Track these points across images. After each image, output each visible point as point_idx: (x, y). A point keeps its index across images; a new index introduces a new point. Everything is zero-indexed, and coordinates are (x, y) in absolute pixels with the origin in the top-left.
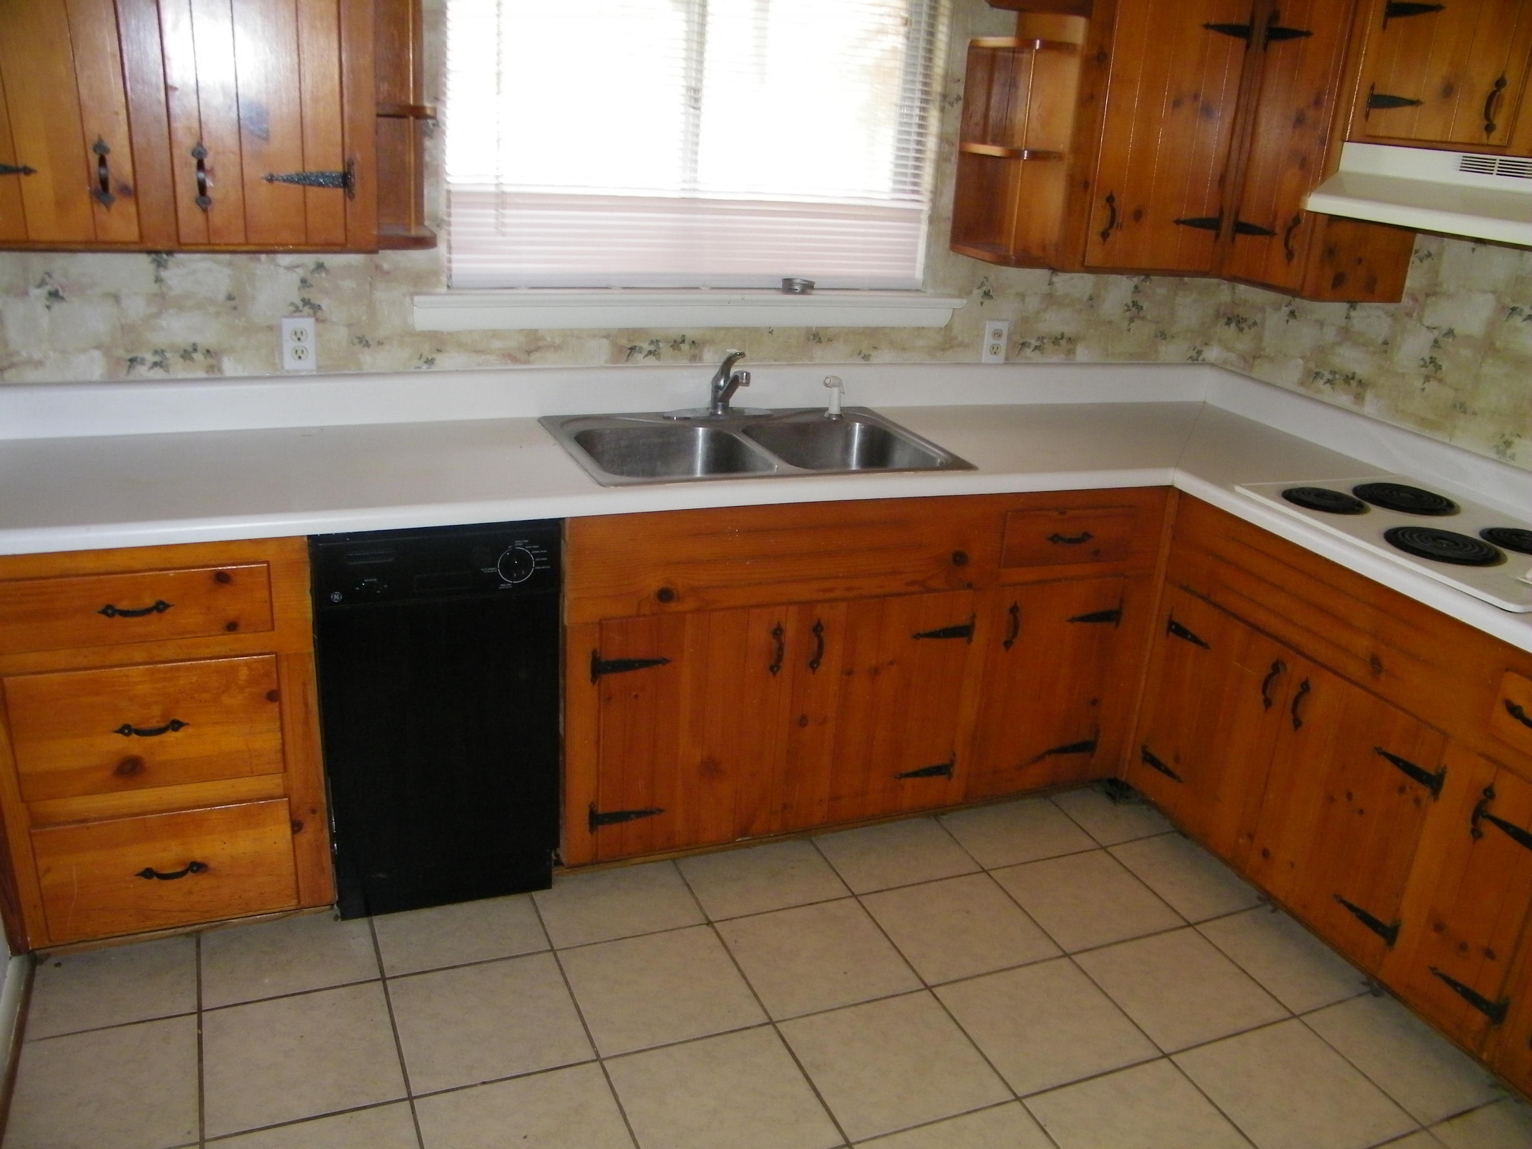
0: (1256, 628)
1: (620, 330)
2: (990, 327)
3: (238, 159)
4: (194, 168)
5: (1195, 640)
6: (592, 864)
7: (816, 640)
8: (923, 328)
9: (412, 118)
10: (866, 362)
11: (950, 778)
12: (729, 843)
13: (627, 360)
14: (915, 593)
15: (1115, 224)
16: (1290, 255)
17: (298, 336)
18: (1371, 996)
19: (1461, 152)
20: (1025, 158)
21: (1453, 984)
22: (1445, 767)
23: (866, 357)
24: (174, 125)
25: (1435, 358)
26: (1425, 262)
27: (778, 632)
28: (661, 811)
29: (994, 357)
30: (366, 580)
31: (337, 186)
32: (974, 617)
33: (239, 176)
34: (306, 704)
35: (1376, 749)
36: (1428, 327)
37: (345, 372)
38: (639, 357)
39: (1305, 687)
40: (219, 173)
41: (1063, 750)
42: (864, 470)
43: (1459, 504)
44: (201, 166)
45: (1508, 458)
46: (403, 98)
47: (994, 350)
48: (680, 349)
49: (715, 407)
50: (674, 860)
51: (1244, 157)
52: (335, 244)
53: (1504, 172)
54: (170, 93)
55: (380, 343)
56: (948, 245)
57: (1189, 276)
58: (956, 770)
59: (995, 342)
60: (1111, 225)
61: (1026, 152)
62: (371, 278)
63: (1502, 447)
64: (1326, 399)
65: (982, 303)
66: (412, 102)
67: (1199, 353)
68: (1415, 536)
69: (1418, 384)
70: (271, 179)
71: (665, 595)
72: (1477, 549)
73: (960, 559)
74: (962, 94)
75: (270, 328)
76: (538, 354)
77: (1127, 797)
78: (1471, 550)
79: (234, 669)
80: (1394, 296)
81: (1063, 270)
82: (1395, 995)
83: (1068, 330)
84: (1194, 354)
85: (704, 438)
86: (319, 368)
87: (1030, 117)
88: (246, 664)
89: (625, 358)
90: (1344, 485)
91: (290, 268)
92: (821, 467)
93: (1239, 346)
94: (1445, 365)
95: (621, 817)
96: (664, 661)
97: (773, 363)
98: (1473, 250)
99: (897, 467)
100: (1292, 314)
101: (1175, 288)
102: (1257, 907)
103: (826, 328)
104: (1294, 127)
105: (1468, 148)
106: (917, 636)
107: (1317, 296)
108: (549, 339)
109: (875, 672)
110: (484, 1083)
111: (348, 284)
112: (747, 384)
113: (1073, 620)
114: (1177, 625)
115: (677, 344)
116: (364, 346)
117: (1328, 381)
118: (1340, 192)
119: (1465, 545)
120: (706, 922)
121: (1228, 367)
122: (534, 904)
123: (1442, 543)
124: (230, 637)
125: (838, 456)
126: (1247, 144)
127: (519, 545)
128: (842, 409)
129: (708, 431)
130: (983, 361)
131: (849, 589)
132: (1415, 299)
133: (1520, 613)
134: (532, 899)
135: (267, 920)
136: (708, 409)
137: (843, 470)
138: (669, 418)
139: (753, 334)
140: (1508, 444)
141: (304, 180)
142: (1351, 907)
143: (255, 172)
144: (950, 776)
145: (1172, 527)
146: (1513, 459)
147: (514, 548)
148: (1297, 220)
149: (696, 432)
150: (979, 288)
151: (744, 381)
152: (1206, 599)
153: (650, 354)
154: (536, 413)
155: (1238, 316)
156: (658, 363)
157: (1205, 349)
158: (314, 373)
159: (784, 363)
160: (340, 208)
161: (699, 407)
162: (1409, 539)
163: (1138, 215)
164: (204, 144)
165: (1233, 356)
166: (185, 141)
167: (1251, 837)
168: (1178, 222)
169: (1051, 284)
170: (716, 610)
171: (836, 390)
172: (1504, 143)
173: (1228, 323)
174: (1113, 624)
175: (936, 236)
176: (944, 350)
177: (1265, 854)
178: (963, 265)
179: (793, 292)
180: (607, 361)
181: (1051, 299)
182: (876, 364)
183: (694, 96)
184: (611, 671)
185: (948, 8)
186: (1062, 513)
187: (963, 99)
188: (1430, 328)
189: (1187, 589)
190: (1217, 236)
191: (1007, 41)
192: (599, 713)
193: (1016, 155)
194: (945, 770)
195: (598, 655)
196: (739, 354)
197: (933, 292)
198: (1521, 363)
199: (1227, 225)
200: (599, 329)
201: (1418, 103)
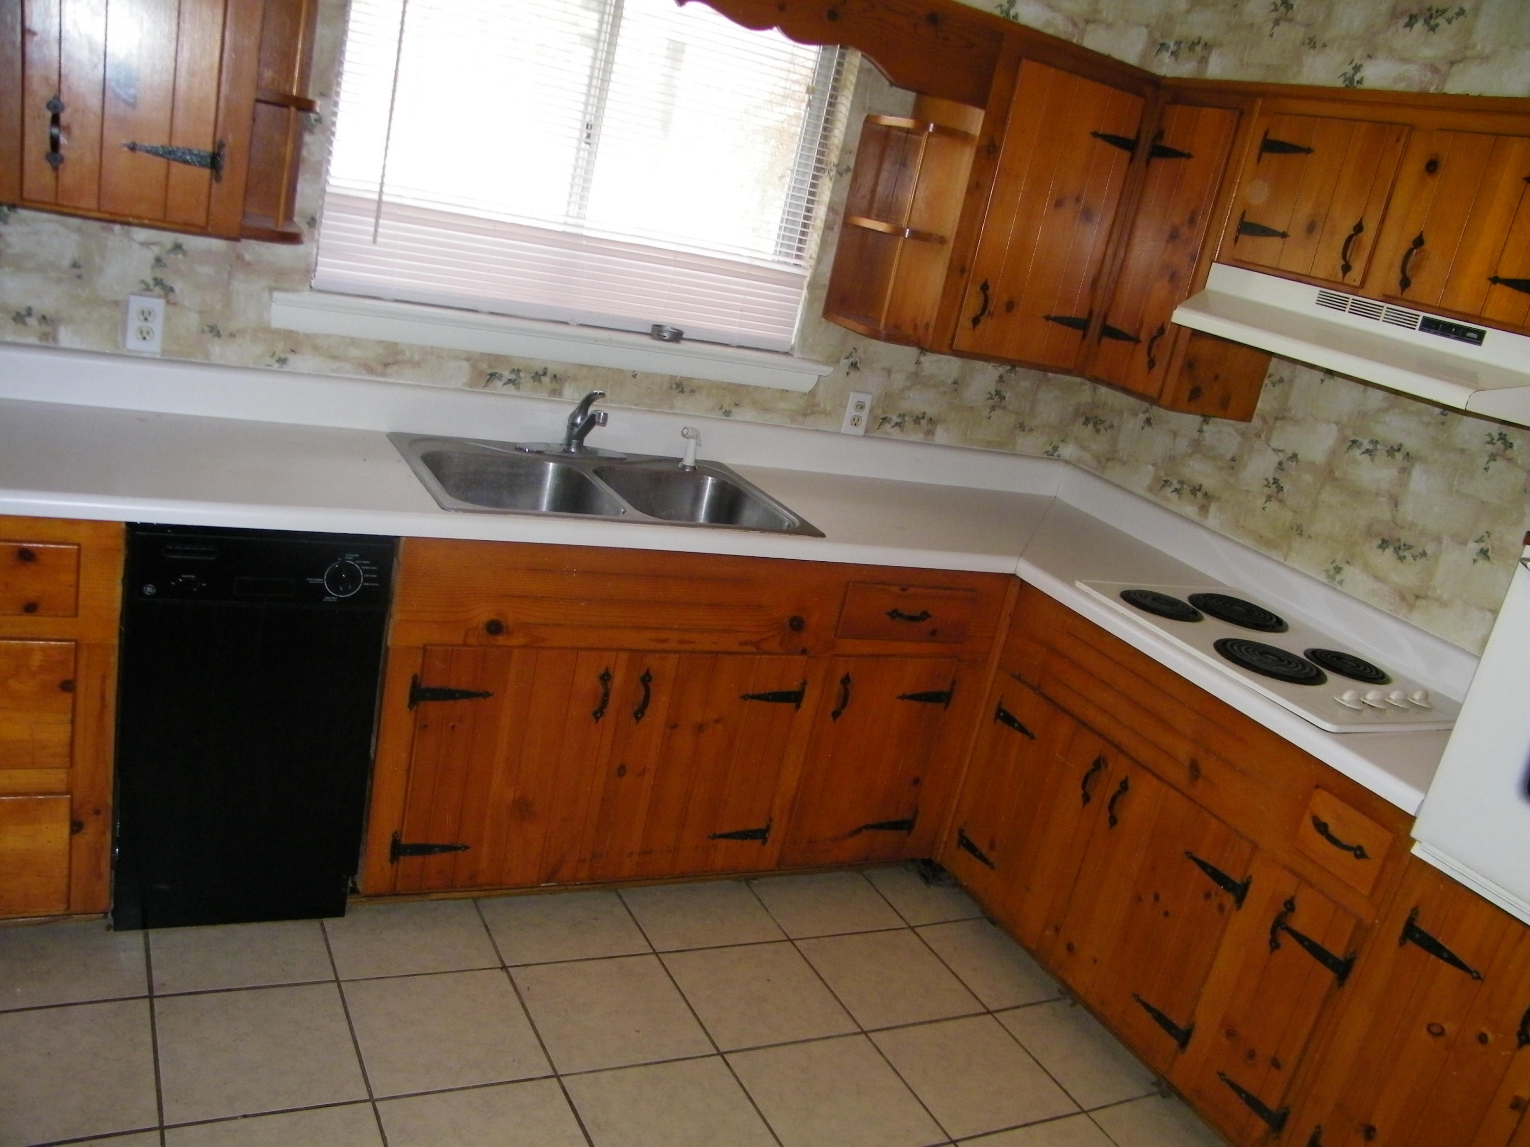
0: (1082, 724)
1: (482, 354)
2: (853, 398)
3: (99, 121)
4: (48, 122)
5: (1022, 729)
6: (389, 895)
7: (643, 689)
8: (787, 391)
9: (293, 109)
10: (726, 418)
11: (764, 843)
12: (532, 887)
13: (485, 386)
14: (747, 653)
15: (987, 313)
16: (1151, 364)
17: (146, 316)
18: (1159, 1097)
19: (1318, 286)
20: (906, 236)
21: (1239, 1090)
22: (1250, 877)
23: (727, 413)
24: (29, 72)
25: (1278, 480)
26: (1277, 387)
27: (606, 677)
28: (466, 848)
29: (854, 427)
30: (183, 576)
31: (203, 166)
32: (804, 684)
33: (99, 138)
34: (103, 698)
35: (1187, 853)
36: (1274, 450)
37: (193, 360)
38: (498, 384)
39: (1124, 786)
40: (76, 131)
41: (881, 826)
42: (709, 524)
43: (1287, 622)
44: (55, 120)
45: (1336, 583)
46: (287, 88)
47: (855, 422)
48: (540, 381)
49: (569, 444)
50: (475, 899)
51: (1118, 262)
52: (195, 226)
53: (1357, 310)
54: (28, 37)
55: (232, 335)
56: (820, 313)
57: (1052, 372)
58: (771, 836)
59: (857, 414)
60: (983, 313)
61: (908, 230)
62: (231, 267)
63: (1332, 572)
64: (1171, 506)
65: (848, 374)
66: (295, 92)
67: (1055, 448)
68: (1243, 649)
69: (1260, 502)
70: (133, 148)
71: (495, 628)
72: (1300, 667)
73: (797, 624)
74: (852, 166)
75: (116, 303)
76: (395, 368)
77: (940, 880)
78: (1294, 668)
79: (28, 652)
80: (1246, 416)
81: (933, 351)
82: (1182, 1097)
83: (931, 411)
84: (1050, 448)
85: (554, 473)
86: (164, 352)
87: (916, 197)
88: (42, 648)
89: (483, 384)
90: (1181, 593)
91: (146, 244)
92: (669, 517)
93: (1094, 447)
94: (1287, 487)
95: (424, 850)
96: (486, 695)
97: (633, 407)
98: (1322, 381)
99: (745, 525)
100: (1148, 421)
101: (1038, 382)
102: (1058, 999)
103: (690, 379)
104: (1168, 241)
105: (1326, 284)
106: (745, 697)
107: (1173, 406)
108: (408, 354)
109: (700, 728)
110: (245, 1116)
111: (205, 270)
112: (604, 423)
113: (903, 697)
114: (1005, 712)
115: (538, 376)
116: (215, 336)
117: (1176, 490)
118: (1205, 308)
119: (1289, 663)
120: (501, 966)
121: (1081, 465)
122: (324, 930)
123: (1268, 658)
124: (27, 619)
125: (687, 509)
126: (1122, 253)
127: (349, 558)
128: (696, 461)
129: (559, 467)
130: (843, 431)
131: (681, 642)
132: (1264, 420)
133: (1334, 733)
134: (322, 924)
135: (30, 924)
136: (561, 445)
137: (690, 521)
138: (521, 450)
139: (618, 377)
140: (1338, 570)
141: (169, 154)
142: (1148, 1007)
143: (116, 138)
144: (765, 841)
145: (1010, 615)
146: (1341, 585)
147: (344, 560)
148: (1161, 330)
149: (547, 466)
150: (847, 358)
151: (601, 421)
152: (1037, 690)
153: (510, 383)
154: (385, 426)
155: (1096, 417)
156: (516, 393)
157: (1061, 445)
158: (158, 356)
159: (644, 408)
160: (205, 190)
161: (553, 442)
162: (1237, 650)
163: (1010, 306)
164: (61, 98)
165: (1087, 456)
166: (40, 93)
167: (1057, 930)
168: (1048, 318)
169: (918, 363)
170: (543, 648)
171: (692, 442)
172: (1357, 283)
173: (1086, 423)
174: (943, 705)
175: (810, 302)
176: (805, 415)
177: (1070, 948)
178: (833, 334)
179: (662, 338)
180: (465, 384)
181: (916, 378)
182: (738, 421)
183: (590, 131)
184: (431, 699)
185: (851, 82)
186: (903, 590)
187: (852, 171)
188: (1276, 451)
189: (1019, 678)
190: (1084, 336)
191: (905, 122)
192: (413, 740)
193: (899, 232)
194: (761, 835)
195: (419, 681)
196: (600, 394)
197: (800, 356)
198: (1357, 494)
199: (1095, 327)
200: (461, 351)
201: (1284, 235)
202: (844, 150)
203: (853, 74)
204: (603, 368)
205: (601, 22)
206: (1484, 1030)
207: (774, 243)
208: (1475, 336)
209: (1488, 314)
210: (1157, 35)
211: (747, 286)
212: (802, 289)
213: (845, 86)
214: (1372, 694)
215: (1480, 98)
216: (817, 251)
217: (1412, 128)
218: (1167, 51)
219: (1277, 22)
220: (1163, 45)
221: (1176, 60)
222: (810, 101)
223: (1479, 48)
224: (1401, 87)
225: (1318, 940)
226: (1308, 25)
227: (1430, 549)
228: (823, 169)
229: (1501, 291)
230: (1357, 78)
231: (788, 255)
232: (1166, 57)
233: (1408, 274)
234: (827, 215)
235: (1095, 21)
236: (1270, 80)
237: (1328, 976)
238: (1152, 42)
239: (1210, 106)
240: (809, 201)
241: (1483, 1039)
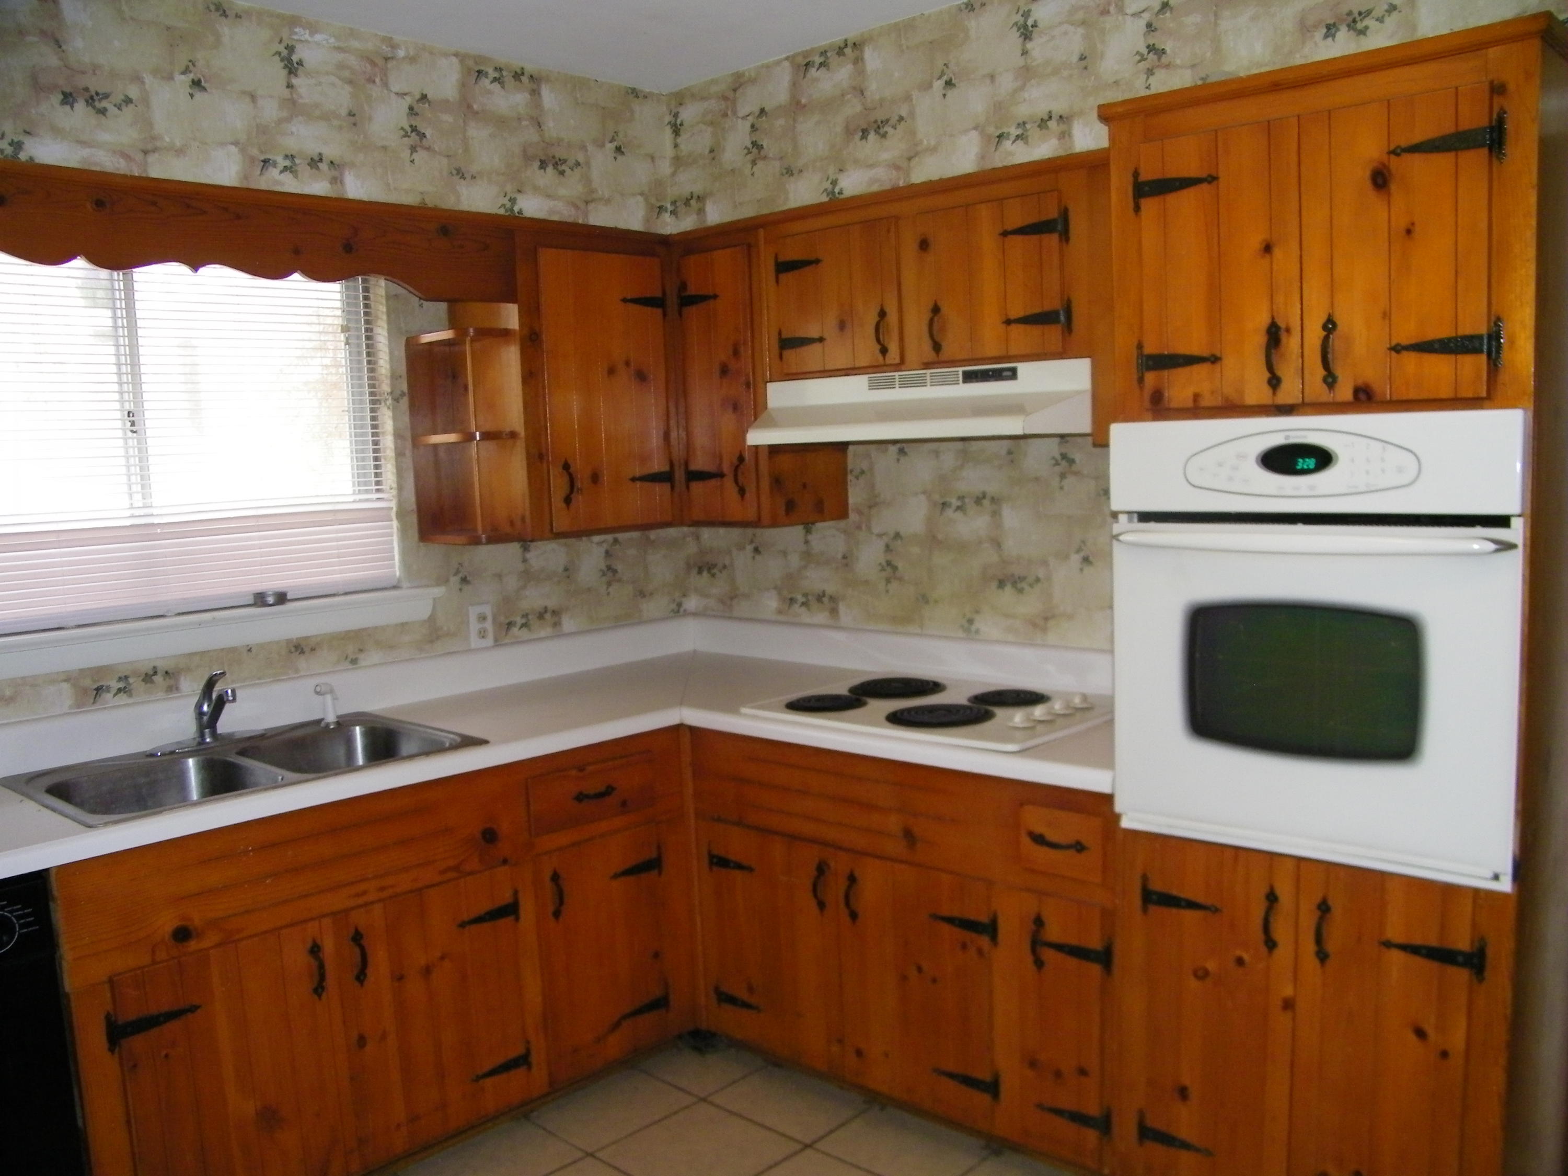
0: (793, 838)
1: (82, 670)
2: (473, 612)
5: (740, 867)
7: (357, 950)
8: (407, 623)
10: (354, 666)
11: (529, 1068)
13: (94, 702)
14: (451, 880)
15: (575, 490)
16: (742, 491)
19: (867, 374)
20: (478, 439)
21: (1058, 1112)
22: (996, 912)
23: (354, 661)
25: (890, 561)
26: (861, 479)
27: (315, 950)
29: (482, 640)
32: (516, 893)
35: (932, 916)
36: (877, 536)
38: (108, 696)
39: (852, 879)
41: (637, 1013)
43: (943, 680)
45: (973, 634)
47: (482, 634)
48: (152, 682)
49: (202, 735)
51: (682, 411)
53: (905, 384)
58: (534, 1058)
59: (481, 626)
60: (572, 491)
61: (478, 433)
63: (966, 625)
64: (803, 620)
65: (461, 590)
67: (679, 605)
68: (913, 713)
69: (882, 587)
71: (182, 934)
72: (969, 712)
73: (490, 836)
74: (406, 390)
78: (964, 714)
80: (842, 513)
81: (535, 540)
83: (552, 603)
84: (674, 606)
85: (195, 768)
89: (92, 701)
90: (841, 689)
92: (323, 770)
93: (714, 591)
94: (900, 565)
96: (193, 1009)
97: (257, 682)
99: (406, 754)
100: (757, 549)
101: (643, 546)
102: (866, 1110)
103: (307, 638)
104: (721, 378)
105: (871, 370)
106: (463, 925)
107: (774, 523)
109: (427, 971)
112: (233, 702)
113: (616, 876)
114: (717, 857)
115: (148, 677)
117: (803, 604)
118: (772, 424)
119: (958, 711)
121: (709, 613)
123: (937, 714)
125: (341, 757)
126: (682, 400)
128: (338, 717)
129: (198, 761)
130: (473, 646)
131: (382, 889)
132: (860, 513)
133: (1018, 752)
136: (194, 739)
137: (349, 767)
138: (154, 756)
139: (233, 655)
140: (971, 621)
142: (951, 1076)
144: (529, 1066)
145: (690, 763)
146: (978, 634)
148: (741, 459)
149: (186, 764)
150: (455, 574)
151: (231, 698)
152: (739, 824)
153: (120, 692)
155: (707, 563)
156: (130, 701)
157: (684, 600)
159: (268, 680)
161: (185, 738)
162: (908, 716)
163: (595, 478)
165: (711, 602)
167: (840, 1041)
168: (634, 479)
169: (524, 558)
170: (242, 939)
171: (329, 697)
172: (897, 361)
173: (700, 572)
174: (656, 872)
175: (403, 531)
176: (431, 642)
177: (859, 1053)
178: (435, 551)
179: (265, 604)
180: (70, 707)
181: (528, 576)
182: (365, 667)
183: (133, 420)
184: (132, 1034)
185: (383, 312)
186: (581, 769)
187: (407, 395)
188: (880, 536)
189: (719, 820)
190: (673, 488)
191: (446, 335)
192: (124, 1085)
193: (470, 437)
194: (523, 1061)
195: (113, 1018)
196: (220, 674)
197: (408, 585)
198: (962, 548)
199: (679, 475)
200: (58, 673)
201: (821, 340)
202: (394, 377)
203: (381, 304)
204: (215, 650)
205: (115, 318)
206: (1239, 953)
207: (351, 483)
208: (1009, 373)
209: (1013, 351)
210: (653, 200)
211: (337, 532)
212: (391, 520)
213: (377, 317)
214: (1038, 711)
215: (941, 181)
216: (395, 480)
217: (897, 218)
218: (666, 212)
219: (754, 163)
220: (660, 207)
221: (677, 217)
222: (347, 339)
223: (925, 142)
224: (875, 188)
225: (1073, 941)
226: (781, 158)
227: (1041, 573)
228: (378, 400)
229: (1016, 329)
230: (837, 190)
231: (367, 491)
232: (667, 217)
233: (937, 339)
234: (396, 443)
235: (593, 201)
236: (765, 211)
237: (1095, 969)
238: (650, 207)
239: (719, 249)
240: (374, 435)
241: (1240, 961)
